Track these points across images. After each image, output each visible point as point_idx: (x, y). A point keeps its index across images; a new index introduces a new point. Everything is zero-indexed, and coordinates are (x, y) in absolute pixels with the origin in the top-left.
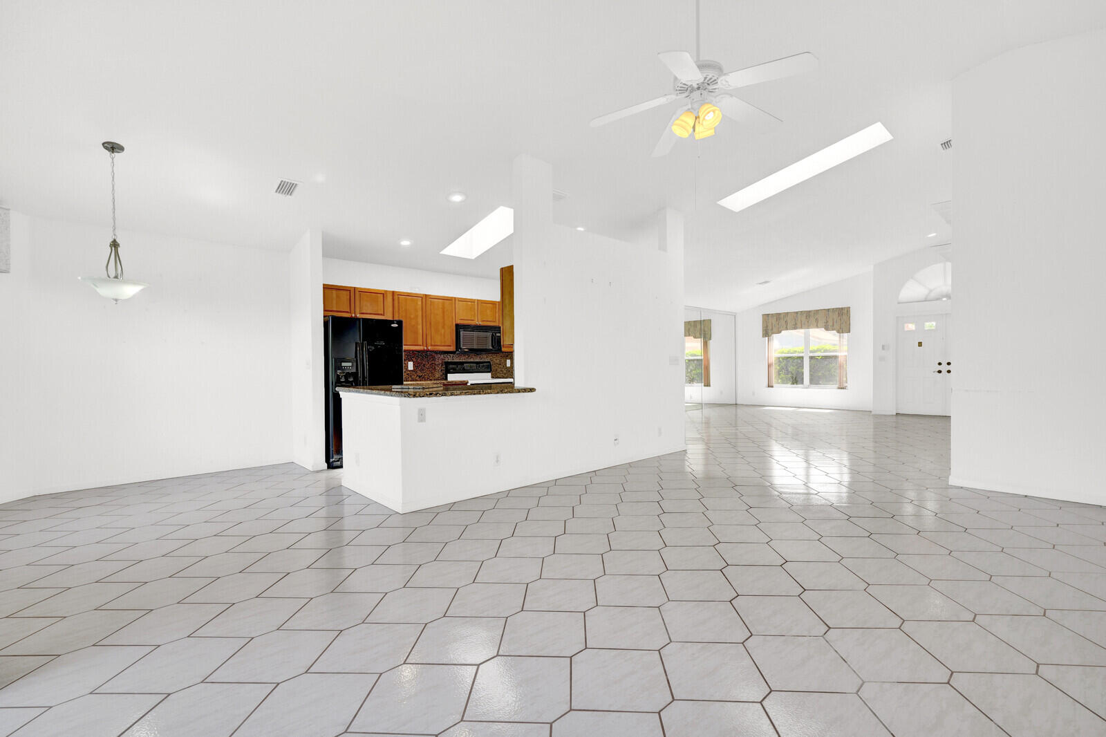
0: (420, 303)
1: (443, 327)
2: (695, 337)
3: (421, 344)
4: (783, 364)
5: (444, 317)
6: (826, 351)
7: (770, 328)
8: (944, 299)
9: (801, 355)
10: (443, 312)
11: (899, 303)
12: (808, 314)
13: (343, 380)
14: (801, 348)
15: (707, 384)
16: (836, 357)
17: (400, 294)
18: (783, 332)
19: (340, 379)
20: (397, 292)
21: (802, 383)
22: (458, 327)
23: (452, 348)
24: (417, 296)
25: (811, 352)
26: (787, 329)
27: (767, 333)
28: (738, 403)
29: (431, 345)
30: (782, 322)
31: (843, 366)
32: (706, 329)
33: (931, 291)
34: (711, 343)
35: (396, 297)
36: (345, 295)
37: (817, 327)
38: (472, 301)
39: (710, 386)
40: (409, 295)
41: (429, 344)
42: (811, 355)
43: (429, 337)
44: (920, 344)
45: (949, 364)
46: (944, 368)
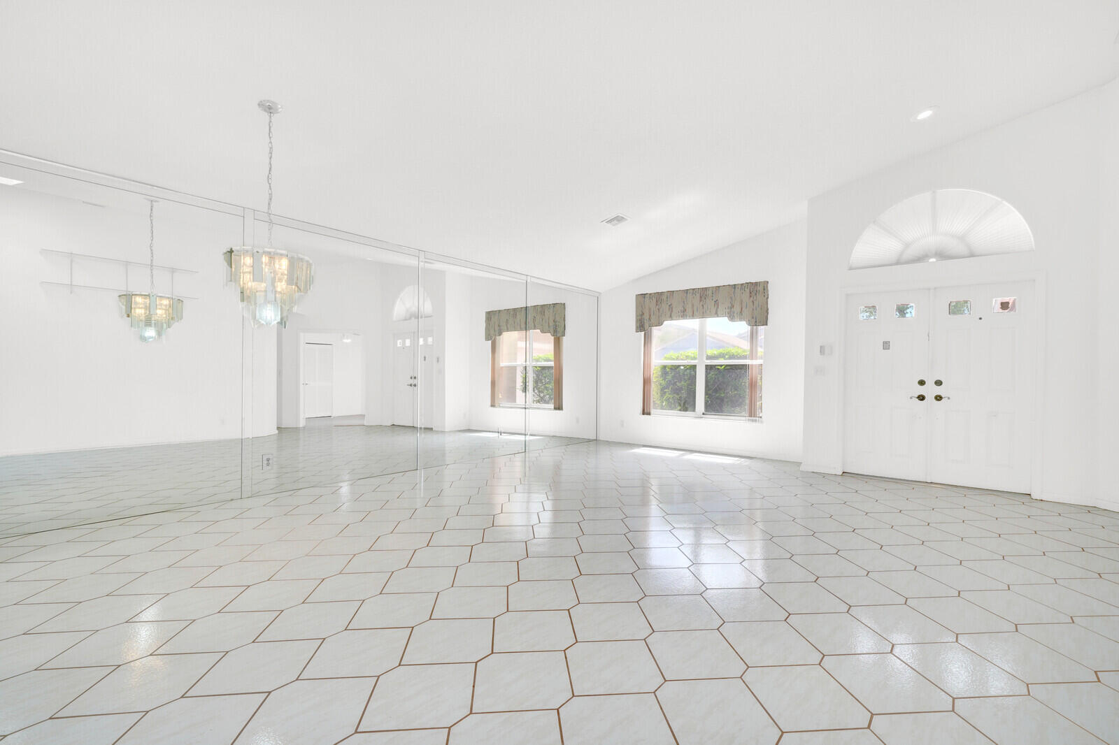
2: (543, 332)
4: (669, 377)
6: (732, 357)
7: (646, 316)
8: (933, 260)
9: (693, 362)
11: (851, 269)
12: (703, 293)
14: (693, 351)
15: (559, 407)
16: (744, 367)
18: (666, 323)
21: (694, 410)
25: (709, 358)
26: (671, 318)
27: (644, 324)
28: (601, 437)
30: (665, 307)
31: (756, 382)
32: (558, 319)
33: (907, 245)
34: (565, 341)
37: (717, 315)
39: (562, 409)
42: (709, 362)
44: (886, 345)
45: (939, 383)
46: (930, 390)
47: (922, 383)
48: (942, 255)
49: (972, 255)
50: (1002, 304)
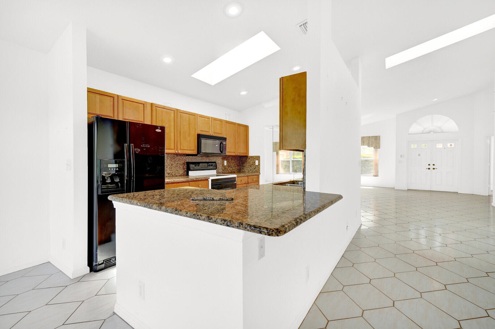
0: (173, 115)
1: (189, 136)
3: (173, 148)
5: (189, 128)
8: (432, 133)
10: (189, 124)
11: (409, 134)
13: (109, 181)
16: (372, 161)
17: (157, 106)
19: (106, 180)
20: (155, 104)
22: (199, 137)
23: (195, 152)
24: (170, 109)
29: (181, 149)
33: (425, 129)
35: (154, 108)
36: (109, 101)
37: (364, 145)
38: (208, 118)
40: (164, 108)
41: (179, 148)
43: (179, 143)
44: (419, 155)
45: (434, 165)
46: (431, 167)
47: (429, 165)
48: (435, 132)
49: (442, 132)
50: (450, 145)
